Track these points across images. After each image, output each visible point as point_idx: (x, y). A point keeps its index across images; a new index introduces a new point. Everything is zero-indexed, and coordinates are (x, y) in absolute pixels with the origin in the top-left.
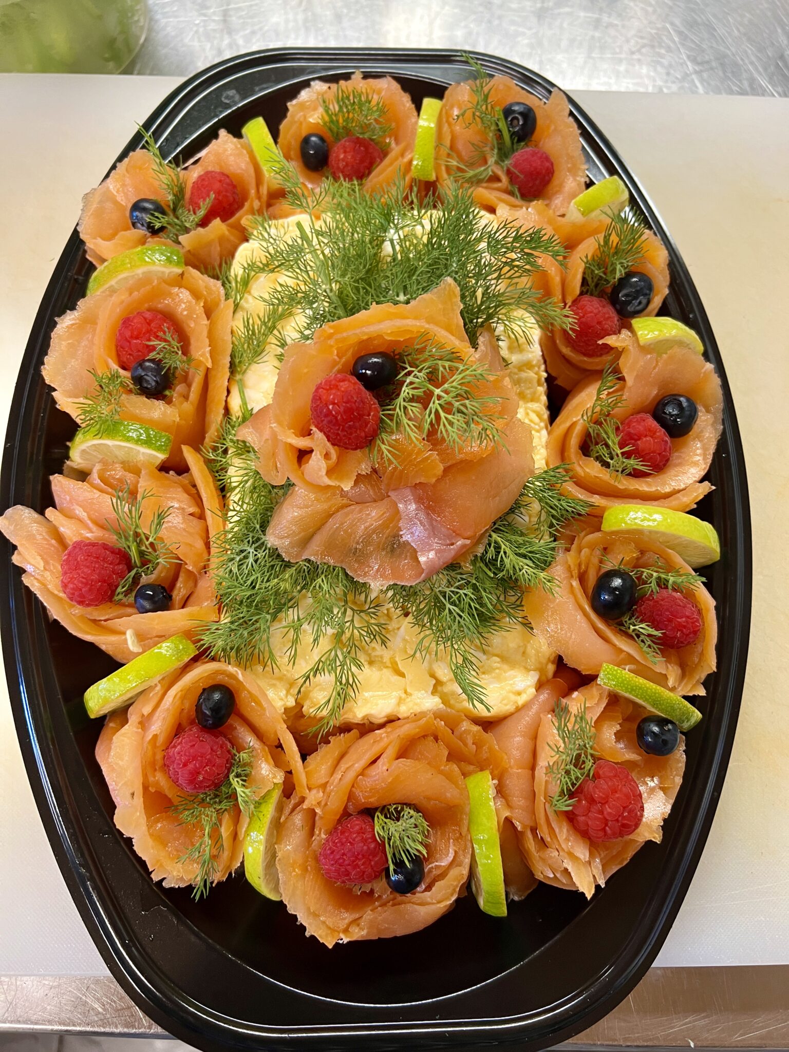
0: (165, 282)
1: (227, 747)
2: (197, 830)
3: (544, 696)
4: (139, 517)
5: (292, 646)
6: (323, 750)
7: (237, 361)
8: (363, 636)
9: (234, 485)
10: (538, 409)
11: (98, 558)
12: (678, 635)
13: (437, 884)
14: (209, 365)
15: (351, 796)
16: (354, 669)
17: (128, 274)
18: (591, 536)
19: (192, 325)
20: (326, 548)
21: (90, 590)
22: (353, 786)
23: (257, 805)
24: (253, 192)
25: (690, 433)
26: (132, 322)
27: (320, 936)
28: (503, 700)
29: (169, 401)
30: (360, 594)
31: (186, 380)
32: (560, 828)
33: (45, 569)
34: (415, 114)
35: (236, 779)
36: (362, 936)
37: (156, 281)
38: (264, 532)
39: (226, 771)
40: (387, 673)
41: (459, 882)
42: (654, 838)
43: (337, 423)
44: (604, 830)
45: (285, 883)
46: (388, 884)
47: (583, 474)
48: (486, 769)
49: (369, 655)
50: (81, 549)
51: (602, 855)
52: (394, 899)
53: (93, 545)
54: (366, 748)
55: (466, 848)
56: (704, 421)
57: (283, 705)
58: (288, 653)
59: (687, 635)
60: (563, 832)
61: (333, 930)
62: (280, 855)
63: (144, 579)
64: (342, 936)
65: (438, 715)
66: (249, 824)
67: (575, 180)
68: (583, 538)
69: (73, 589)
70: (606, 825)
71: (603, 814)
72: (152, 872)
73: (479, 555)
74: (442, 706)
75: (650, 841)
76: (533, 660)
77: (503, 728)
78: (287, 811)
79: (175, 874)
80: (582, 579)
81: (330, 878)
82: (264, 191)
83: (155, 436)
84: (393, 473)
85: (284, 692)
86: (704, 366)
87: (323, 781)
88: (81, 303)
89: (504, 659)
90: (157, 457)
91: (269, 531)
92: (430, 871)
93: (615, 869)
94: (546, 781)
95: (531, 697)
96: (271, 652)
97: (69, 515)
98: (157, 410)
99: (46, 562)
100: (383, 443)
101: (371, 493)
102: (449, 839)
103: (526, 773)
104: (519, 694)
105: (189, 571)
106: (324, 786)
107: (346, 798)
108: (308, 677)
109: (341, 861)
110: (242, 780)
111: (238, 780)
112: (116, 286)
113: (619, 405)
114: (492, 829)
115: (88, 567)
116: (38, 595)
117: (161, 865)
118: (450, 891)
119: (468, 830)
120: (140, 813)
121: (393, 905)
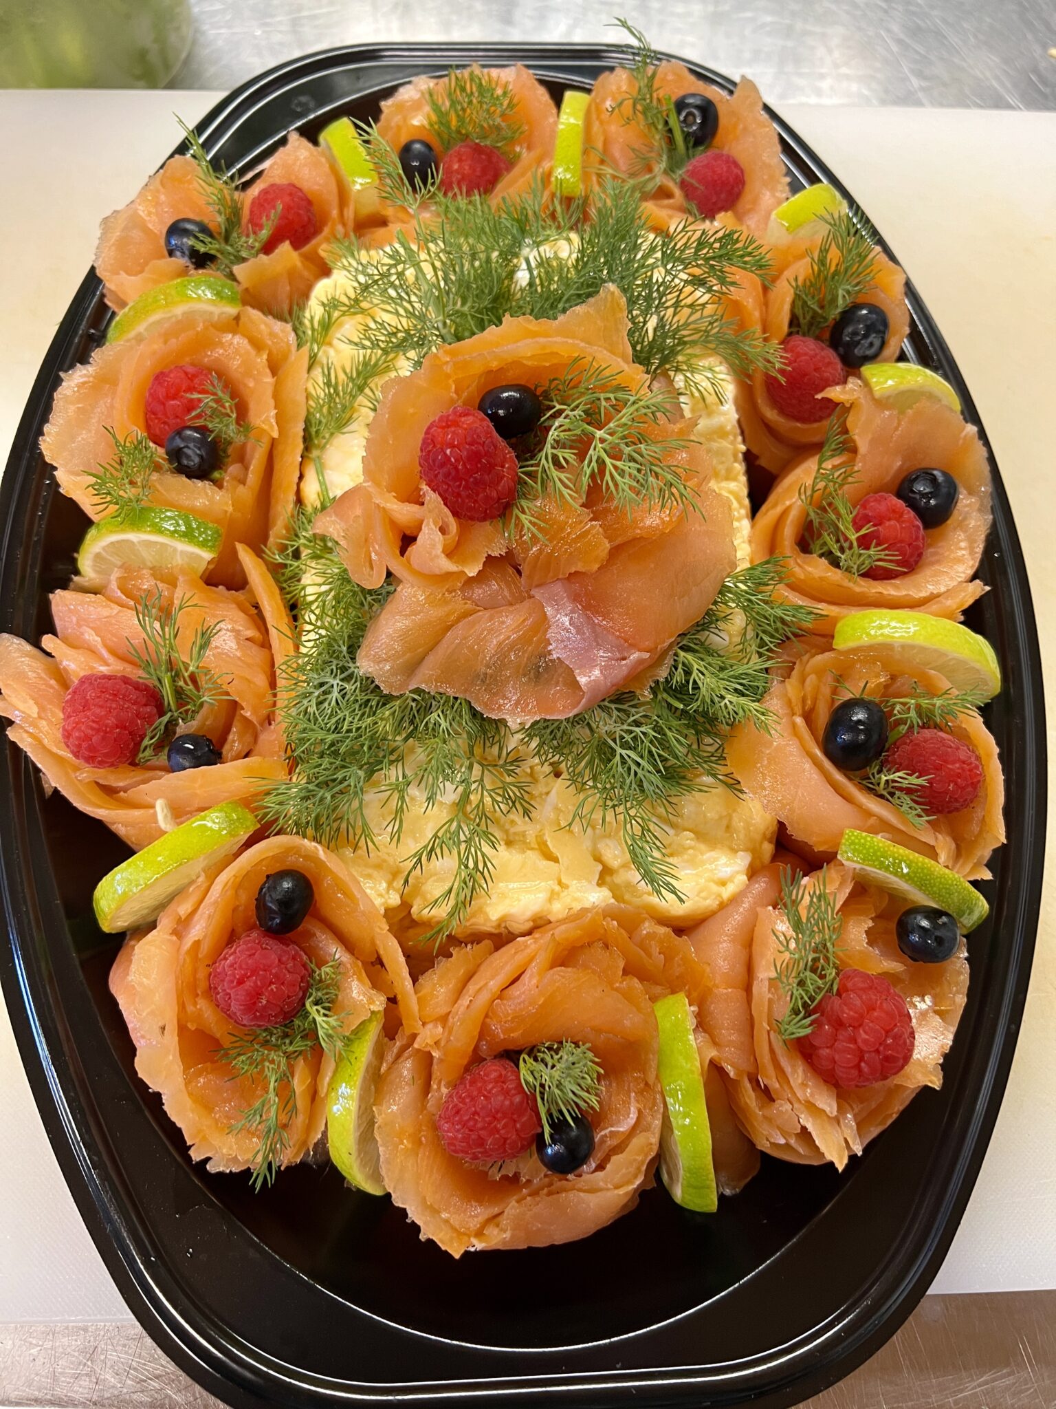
0: (214, 326)
1: (302, 959)
2: (257, 1087)
3: (761, 885)
4: (176, 636)
5: (395, 819)
6: (443, 965)
7: (313, 430)
8: (498, 802)
9: (310, 598)
10: (736, 489)
11: (115, 695)
12: (951, 788)
13: (614, 1159)
14: (275, 434)
15: (484, 1032)
16: (486, 849)
17: (163, 316)
18: (819, 657)
19: (251, 384)
20: (442, 672)
21: (104, 738)
22: (487, 1016)
23: (346, 1042)
24: (335, 213)
25: (949, 522)
26: (167, 376)
27: (441, 1241)
28: (701, 891)
29: (218, 484)
30: (492, 744)
31: (242, 459)
32: (793, 1067)
33: (40, 717)
34: (554, 111)
35: (315, 1008)
36: (504, 1241)
37: (201, 325)
38: (353, 659)
39: (301, 994)
40: (533, 857)
41: (646, 1155)
42: (931, 1082)
43: (458, 478)
44: (858, 1067)
45: (388, 1162)
46: (542, 1161)
47: (802, 577)
48: (681, 991)
49: (506, 832)
50: (91, 683)
51: (856, 1110)
52: (550, 1184)
53: (109, 678)
54: (504, 963)
55: (654, 1104)
56: (967, 506)
57: (383, 904)
58: (389, 829)
59: (963, 788)
60: (797, 1073)
61: (459, 1234)
62: (379, 1120)
63: (182, 728)
64: (474, 1241)
65: (608, 913)
66: (335, 1072)
67: (774, 196)
68: (808, 661)
69: (79, 738)
70: (861, 1059)
71: (856, 1042)
72: (190, 1147)
73: (662, 680)
74: (613, 901)
75: (926, 1087)
76: (742, 836)
77: (703, 932)
78: (390, 1057)
79: (224, 1151)
80: (808, 717)
81: (455, 1151)
82: (349, 214)
83: (198, 528)
84: (537, 557)
85: (384, 885)
86: (964, 428)
87: (443, 1010)
88: (97, 355)
89: (700, 836)
90: (201, 558)
91: (360, 654)
92: (603, 1141)
93: (874, 1132)
94: (770, 1001)
95: (741, 887)
96: (365, 825)
97: (74, 644)
98: (201, 494)
99: (42, 708)
100: (523, 512)
101: (506, 593)
102: (629, 1092)
103: (740, 994)
104: (723, 883)
105: (246, 719)
106: (444, 1019)
107: (476, 1033)
108: (420, 860)
109: (471, 1123)
110: (324, 1008)
111: (319, 1008)
112: (146, 334)
113: (850, 479)
114: (692, 1072)
115: (101, 707)
116: (29, 754)
117: (204, 1138)
118: (632, 1170)
119: (657, 1077)
120: (174, 1056)
121: (550, 1194)
